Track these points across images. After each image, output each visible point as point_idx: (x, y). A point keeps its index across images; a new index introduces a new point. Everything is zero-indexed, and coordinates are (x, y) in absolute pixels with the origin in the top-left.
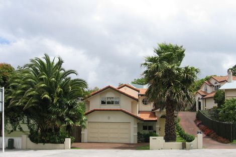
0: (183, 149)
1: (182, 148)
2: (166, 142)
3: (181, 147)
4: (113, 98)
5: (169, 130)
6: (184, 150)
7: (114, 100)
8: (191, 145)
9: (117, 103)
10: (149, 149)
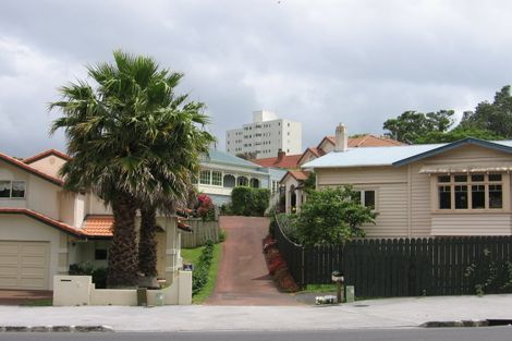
0: (139, 304)
1: (136, 302)
2: (97, 288)
3: (135, 299)
4: (8, 182)
5: (118, 260)
6: (141, 308)
7: (10, 187)
8: (158, 295)
9: (20, 194)
10: (51, 305)
